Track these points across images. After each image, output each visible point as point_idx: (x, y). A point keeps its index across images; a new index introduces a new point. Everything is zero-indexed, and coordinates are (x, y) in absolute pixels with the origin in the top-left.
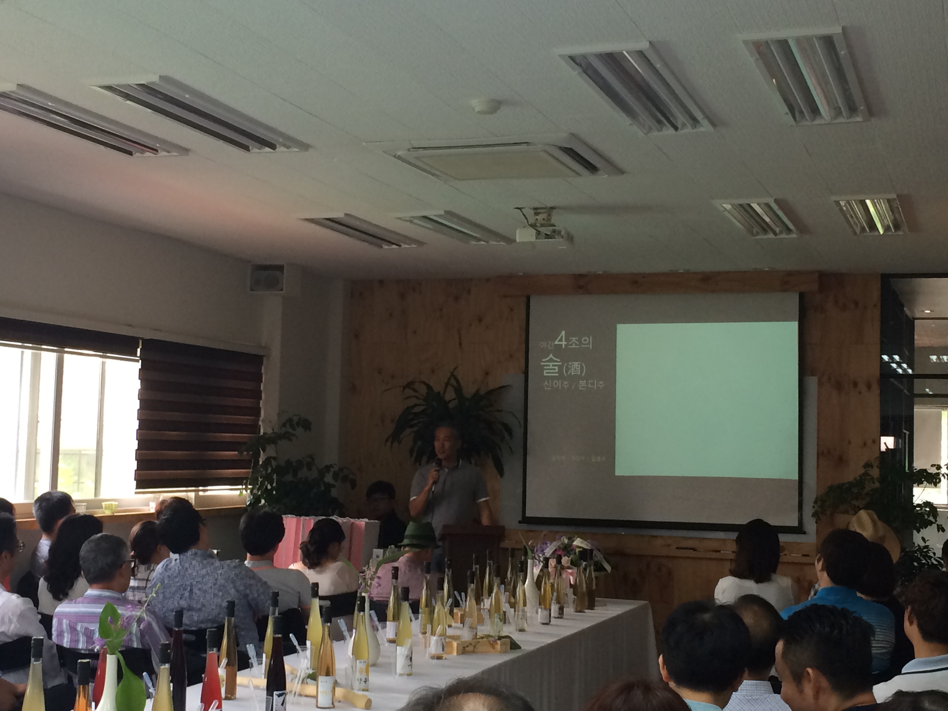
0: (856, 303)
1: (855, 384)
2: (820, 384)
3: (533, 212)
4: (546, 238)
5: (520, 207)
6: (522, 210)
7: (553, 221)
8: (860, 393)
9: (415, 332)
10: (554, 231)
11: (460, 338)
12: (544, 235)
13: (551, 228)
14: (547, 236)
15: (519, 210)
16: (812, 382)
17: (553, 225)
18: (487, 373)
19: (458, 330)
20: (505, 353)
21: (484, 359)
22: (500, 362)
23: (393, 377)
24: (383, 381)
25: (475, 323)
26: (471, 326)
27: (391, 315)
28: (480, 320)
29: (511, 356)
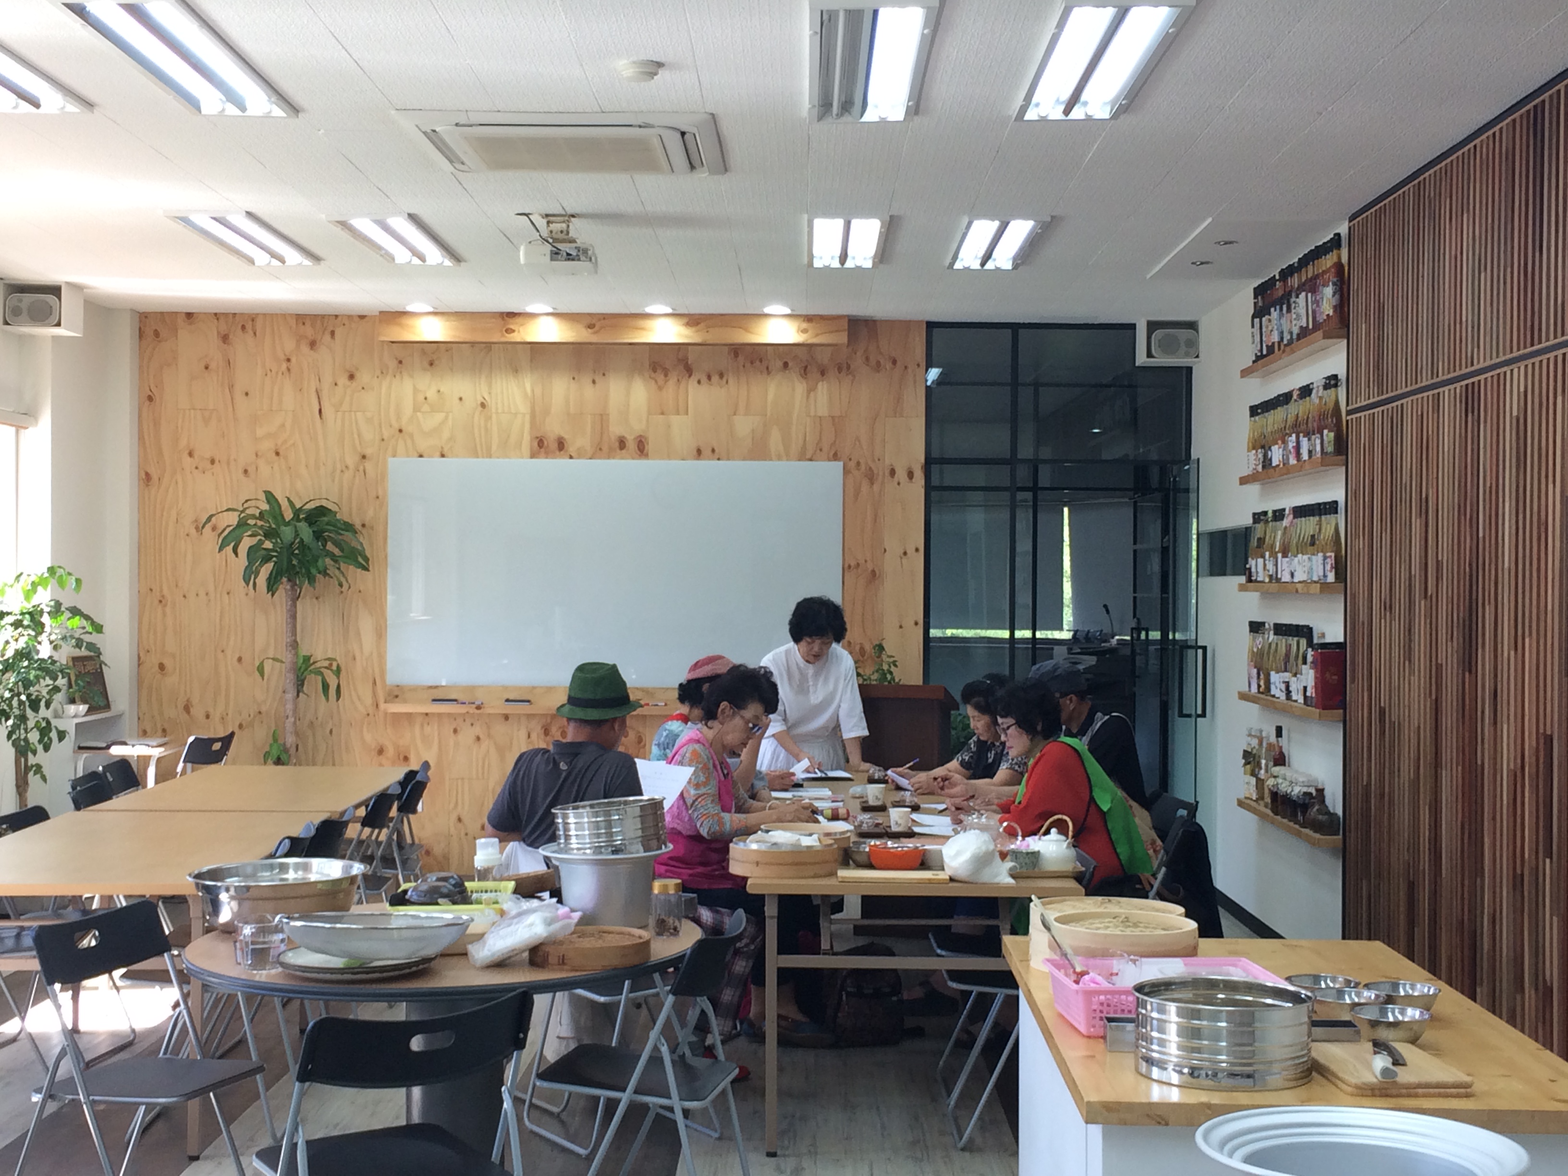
0: (894, 362)
1: (893, 472)
2: (847, 472)
3: (545, 221)
4: (566, 260)
5: (527, 212)
6: (531, 216)
7: (572, 234)
8: (899, 484)
9: (247, 394)
10: (578, 249)
11: (320, 405)
12: (565, 254)
13: (574, 245)
14: (569, 257)
15: (525, 217)
17: (573, 241)
18: (364, 457)
19: (317, 391)
20: (391, 426)
21: (359, 435)
22: (383, 440)
23: (213, 462)
24: (197, 468)
25: (343, 382)
26: (336, 385)
27: (206, 368)
28: (352, 377)
29: (400, 431)
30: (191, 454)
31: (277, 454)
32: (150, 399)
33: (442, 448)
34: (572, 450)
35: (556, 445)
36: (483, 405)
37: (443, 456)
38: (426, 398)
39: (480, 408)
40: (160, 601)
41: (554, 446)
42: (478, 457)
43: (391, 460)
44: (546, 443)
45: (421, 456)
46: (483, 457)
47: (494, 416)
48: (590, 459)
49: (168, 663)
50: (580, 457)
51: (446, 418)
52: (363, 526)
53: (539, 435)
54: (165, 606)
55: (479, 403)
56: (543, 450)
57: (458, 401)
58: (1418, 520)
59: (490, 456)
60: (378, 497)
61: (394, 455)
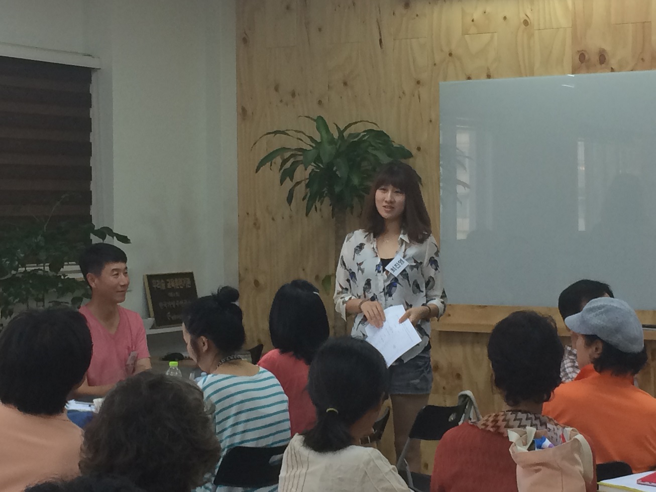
9: (320, 30)
11: (381, 36)
18: (418, 82)
19: (377, 21)
20: (442, 51)
21: (414, 61)
22: (435, 64)
23: (293, 95)
24: (281, 101)
25: (400, 10)
26: (394, 14)
27: (288, 8)
28: (407, 5)
29: (450, 54)
30: (277, 89)
31: (345, 84)
32: (245, 40)
33: (488, 69)
34: (613, 62)
35: (597, 58)
36: (526, 23)
37: (489, 77)
38: (473, 21)
39: (523, 26)
40: (255, 224)
41: (595, 58)
42: (521, 75)
43: (441, 83)
44: (587, 56)
45: (469, 78)
46: (526, 76)
47: (536, 32)
48: (632, 70)
49: (262, 280)
50: (621, 68)
51: (492, 38)
52: (419, 149)
53: (579, 50)
54: (258, 228)
55: (522, 21)
56: (583, 65)
57: (502, 20)
59: (532, 74)
60: (431, 121)
61: (445, 79)
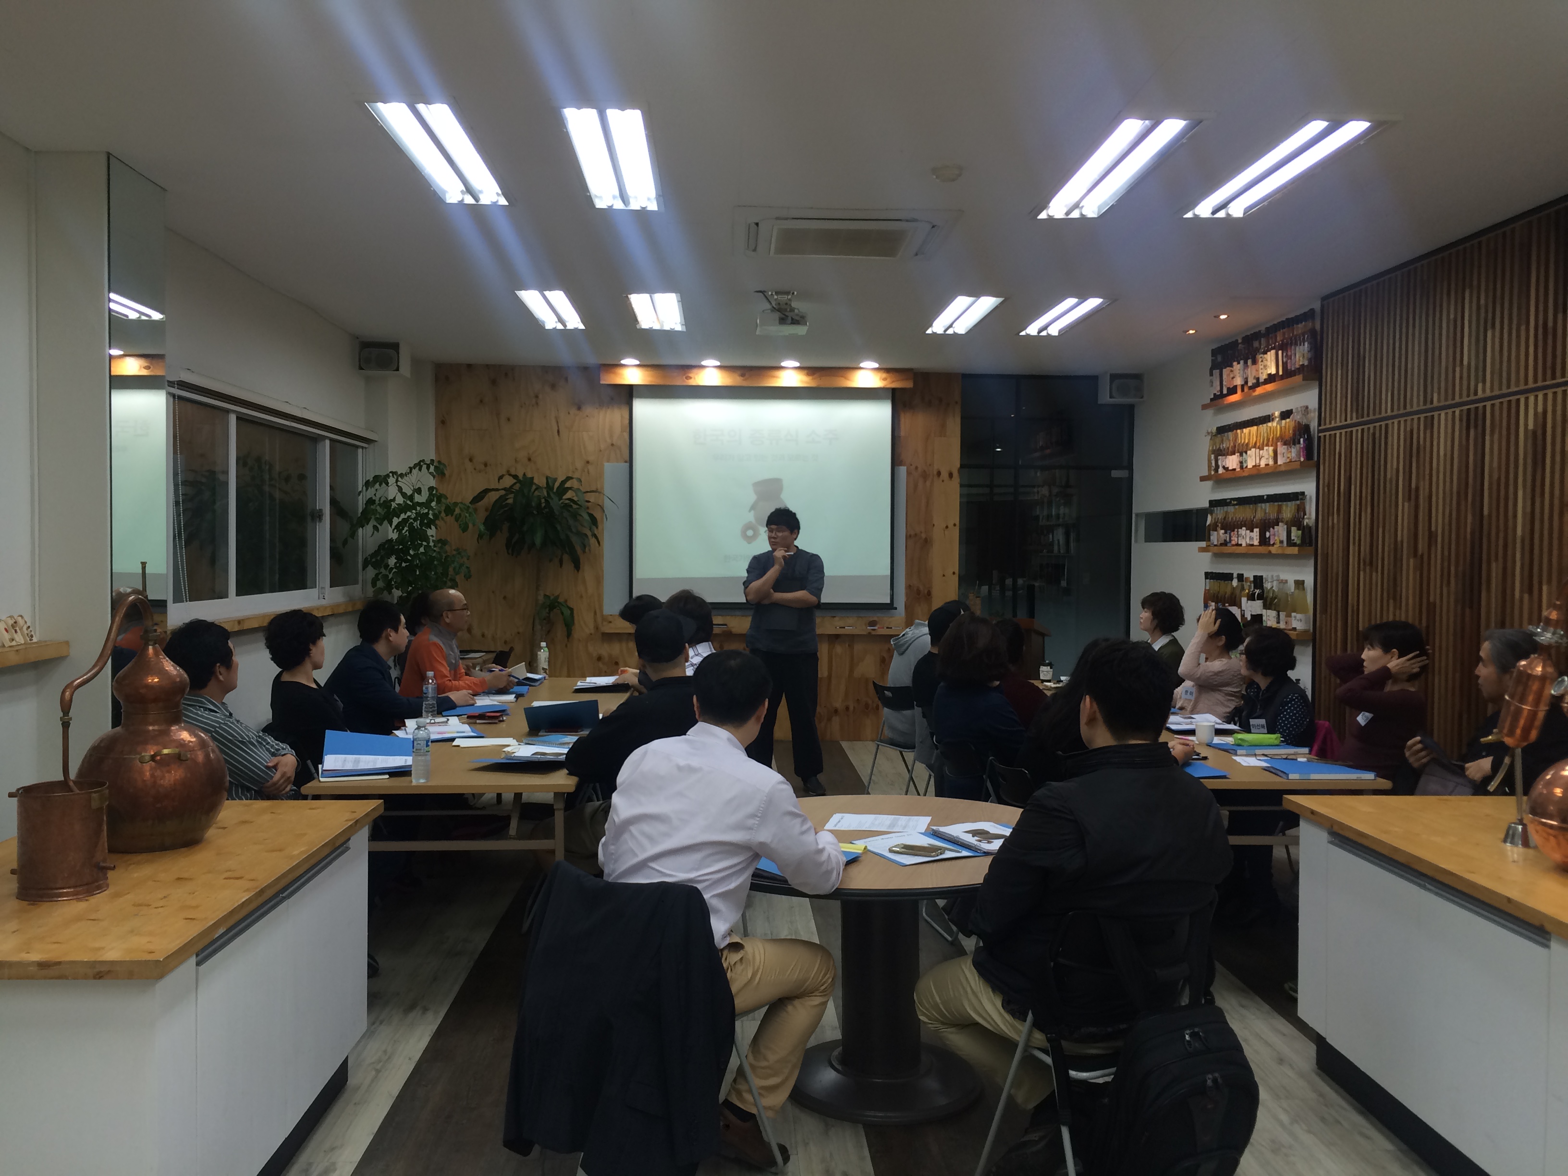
0: (941, 401)
1: (939, 474)
2: (909, 473)
3: (775, 296)
4: (792, 323)
5: (763, 290)
6: (766, 293)
8: (943, 481)
9: (509, 420)
10: (797, 315)
11: (558, 427)
12: (788, 319)
13: (794, 313)
15: (761, 294)
16: (902, 470)
17: (792, 310)
18: (588, 462)
19: (556, 417)
20: (606, 441)
21: (584, 447)
22: (601, 451)
23: (486, 465)
24: (475, 469)
25: (573, 411)
26: (569, 413)
27: (481, 401)
28: (579, 408)
29: (612, 445)
30: (471, 460)
31: (529, 460)
32: (443, 422)
43: (606, 464)
45: (626, 462)
58: (1406, 504)
61: (608, 461)
